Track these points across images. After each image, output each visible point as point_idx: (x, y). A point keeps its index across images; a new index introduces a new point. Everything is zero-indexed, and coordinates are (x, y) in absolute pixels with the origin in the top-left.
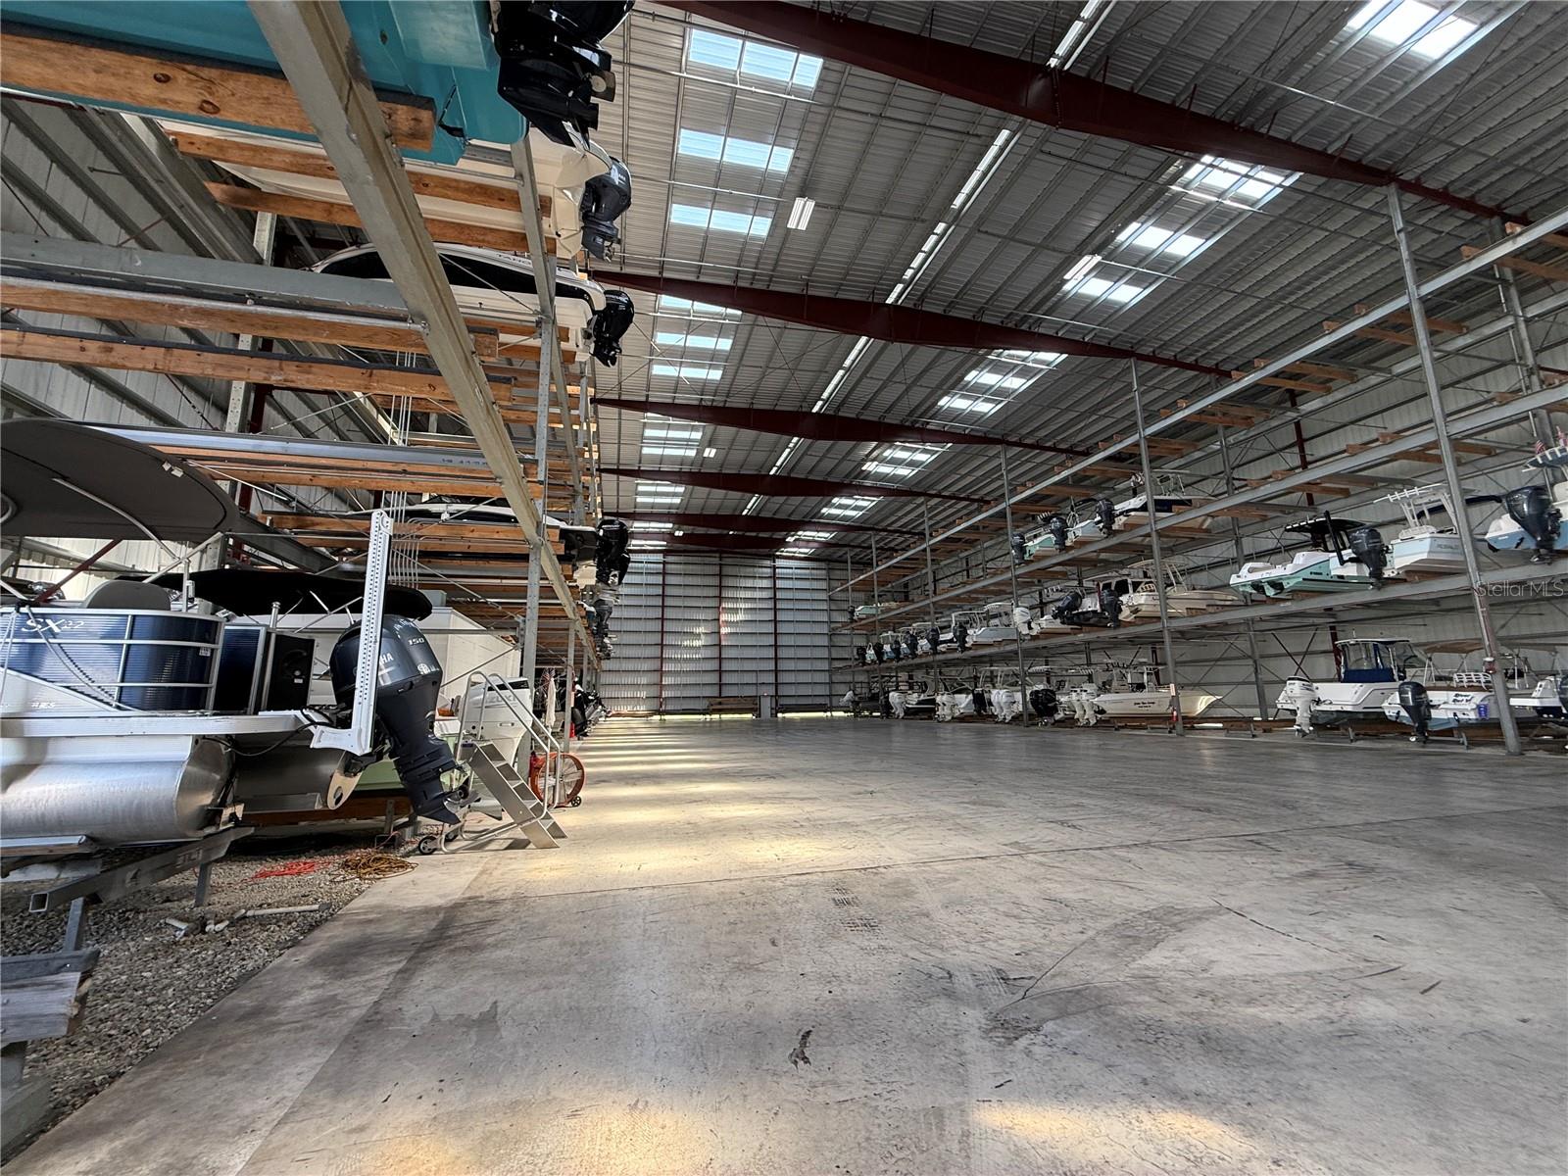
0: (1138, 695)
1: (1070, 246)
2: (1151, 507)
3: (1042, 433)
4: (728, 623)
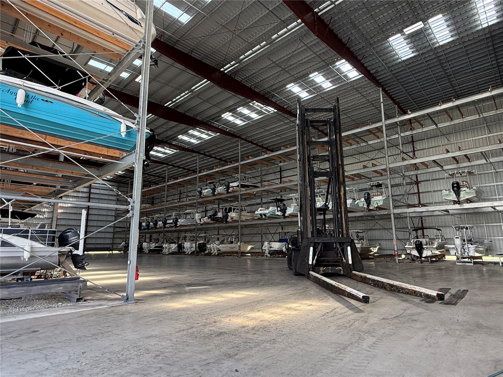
0: (231, 245)
1: (224, 107)
2: (240, 186)
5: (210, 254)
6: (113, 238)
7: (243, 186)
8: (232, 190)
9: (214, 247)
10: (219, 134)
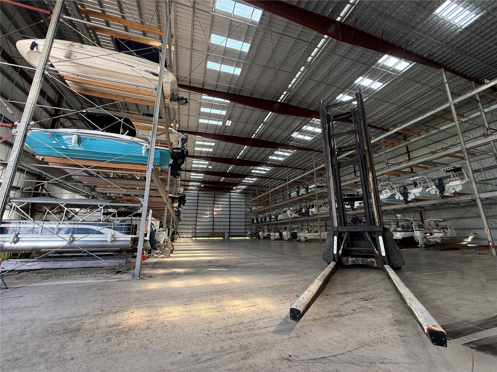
0: (316, 234)
1: (292, 129)
2: (316, 187)
3: (297, 165)
4: (216, 211)
5: (299, 241)
6: (246, 229)
7: (318, 187)
8: (311, 191)
9: (302, 235)
10: (296, 150)
